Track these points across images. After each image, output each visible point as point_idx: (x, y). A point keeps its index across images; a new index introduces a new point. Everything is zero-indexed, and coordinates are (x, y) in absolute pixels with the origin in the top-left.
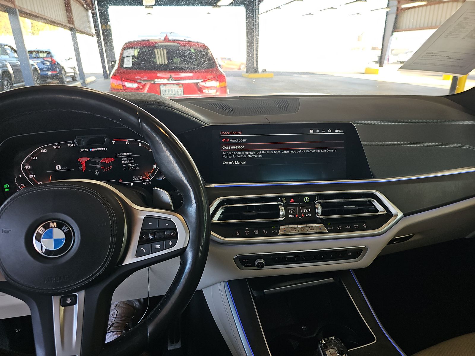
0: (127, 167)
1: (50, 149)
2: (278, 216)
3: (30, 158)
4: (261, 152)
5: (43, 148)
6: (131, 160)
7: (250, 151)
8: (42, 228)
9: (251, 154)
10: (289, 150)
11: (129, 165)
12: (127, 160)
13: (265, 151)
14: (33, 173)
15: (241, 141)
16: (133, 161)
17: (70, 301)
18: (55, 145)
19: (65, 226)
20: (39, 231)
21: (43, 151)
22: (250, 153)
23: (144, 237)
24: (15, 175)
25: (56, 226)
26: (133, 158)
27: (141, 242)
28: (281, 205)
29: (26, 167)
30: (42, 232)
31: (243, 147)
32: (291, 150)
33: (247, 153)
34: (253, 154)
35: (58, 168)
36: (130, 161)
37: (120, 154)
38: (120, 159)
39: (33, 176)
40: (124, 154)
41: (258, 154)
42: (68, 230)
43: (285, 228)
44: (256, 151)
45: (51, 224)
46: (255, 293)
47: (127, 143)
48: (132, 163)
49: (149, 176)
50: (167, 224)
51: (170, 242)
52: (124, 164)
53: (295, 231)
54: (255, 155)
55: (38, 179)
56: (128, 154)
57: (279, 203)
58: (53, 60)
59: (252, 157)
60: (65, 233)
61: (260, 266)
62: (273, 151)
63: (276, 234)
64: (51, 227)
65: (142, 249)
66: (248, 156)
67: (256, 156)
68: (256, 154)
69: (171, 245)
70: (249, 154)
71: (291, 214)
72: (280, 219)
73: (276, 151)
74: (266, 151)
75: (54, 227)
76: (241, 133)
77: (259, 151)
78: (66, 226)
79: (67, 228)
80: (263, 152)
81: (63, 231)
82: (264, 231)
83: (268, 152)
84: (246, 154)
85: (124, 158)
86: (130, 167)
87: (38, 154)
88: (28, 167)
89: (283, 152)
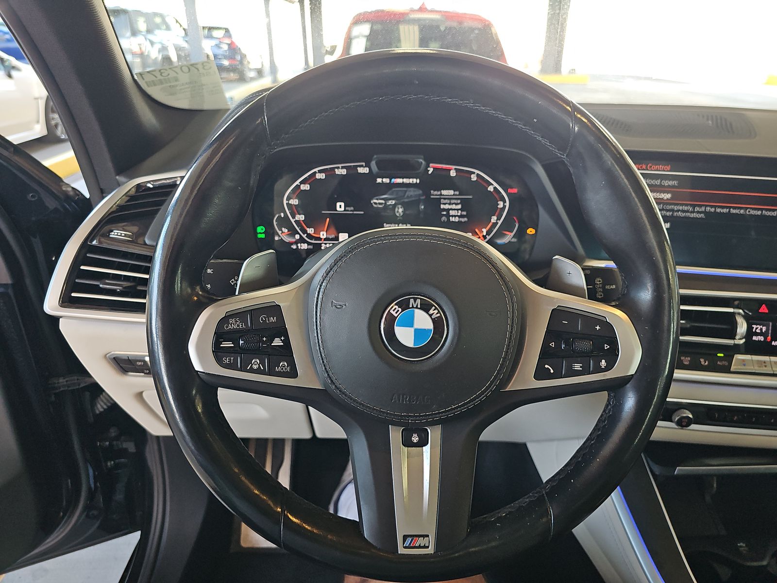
0: (448, 216)
1: (330, 173)
2: (732, 335)
3: (298, 187)
4: (703, 209)
5: (320, 172)
6: (456, 204)
7: (682, 205)
8: (397, 307)
9: (683, 211)
10: (762, 210)
11: (452, 213)
12: (450, 204)
13: (712, 206)
14: (301, 212)
15: (666, 183)
16: (459, 207)
17: (418, 439)
18: (338, 168)
19: (434, 308)
20: (391, 311)
21: (319, 176)
22: (681, 208)
23: (552, 345)
24: (275, 212)
25: (419, 307)
26: (459, 201)
27: (546, 354)
28: (739, 314)
29: (292, 202)
30: (396, 313)
31: (669, 196)
32: (767, 210)
33: (676, 208)
34: (687, 211)
35: (340, 207)
36: (454, 207)
37: (439, 193)
38: (438, 201)
39: (301, 217)
40: (444, 192)
41: (698, 212)
42: (439, 315)
43: (743, 360)
44: (694, 206)
45: (412, 301)
46: (657, 470)
47: (453, 173)
48: (458, 210)
49: (483, 236)
50: (598, 328)
51: (603, 361)
52: (444, 210)
53: (765, 368)
54: (691, 212)
55: (309, 222)
56: (451, 192)
57: (736, 311)
58: (232, 43)
59: (685, 217)
60: (434, 320)
61: (683, 423)
62: (730, 208)
63: (727, 370)
64: (411, 306)
65: (547, 366)
66: (675, 214)
67: (692, 215)
68: (694, 212)
69: (603, 367)
70: (678, 211)
71: (757, 334)
72: (737, 342)
73: (735, 208)
74: (715, 207)
75: (417, 308)
76: (669, 168)
77: (700, 206)
78: (436, 309)
79: (436, 311)
80: (708, 209)
81: (431, 316)
82: (702, 360)
83: (718, 210)
84: (673, 210)
85: (445, 199)
86: (452, 216)
87: (311, 180)
88: (295, 202)
89: (749, 212)
